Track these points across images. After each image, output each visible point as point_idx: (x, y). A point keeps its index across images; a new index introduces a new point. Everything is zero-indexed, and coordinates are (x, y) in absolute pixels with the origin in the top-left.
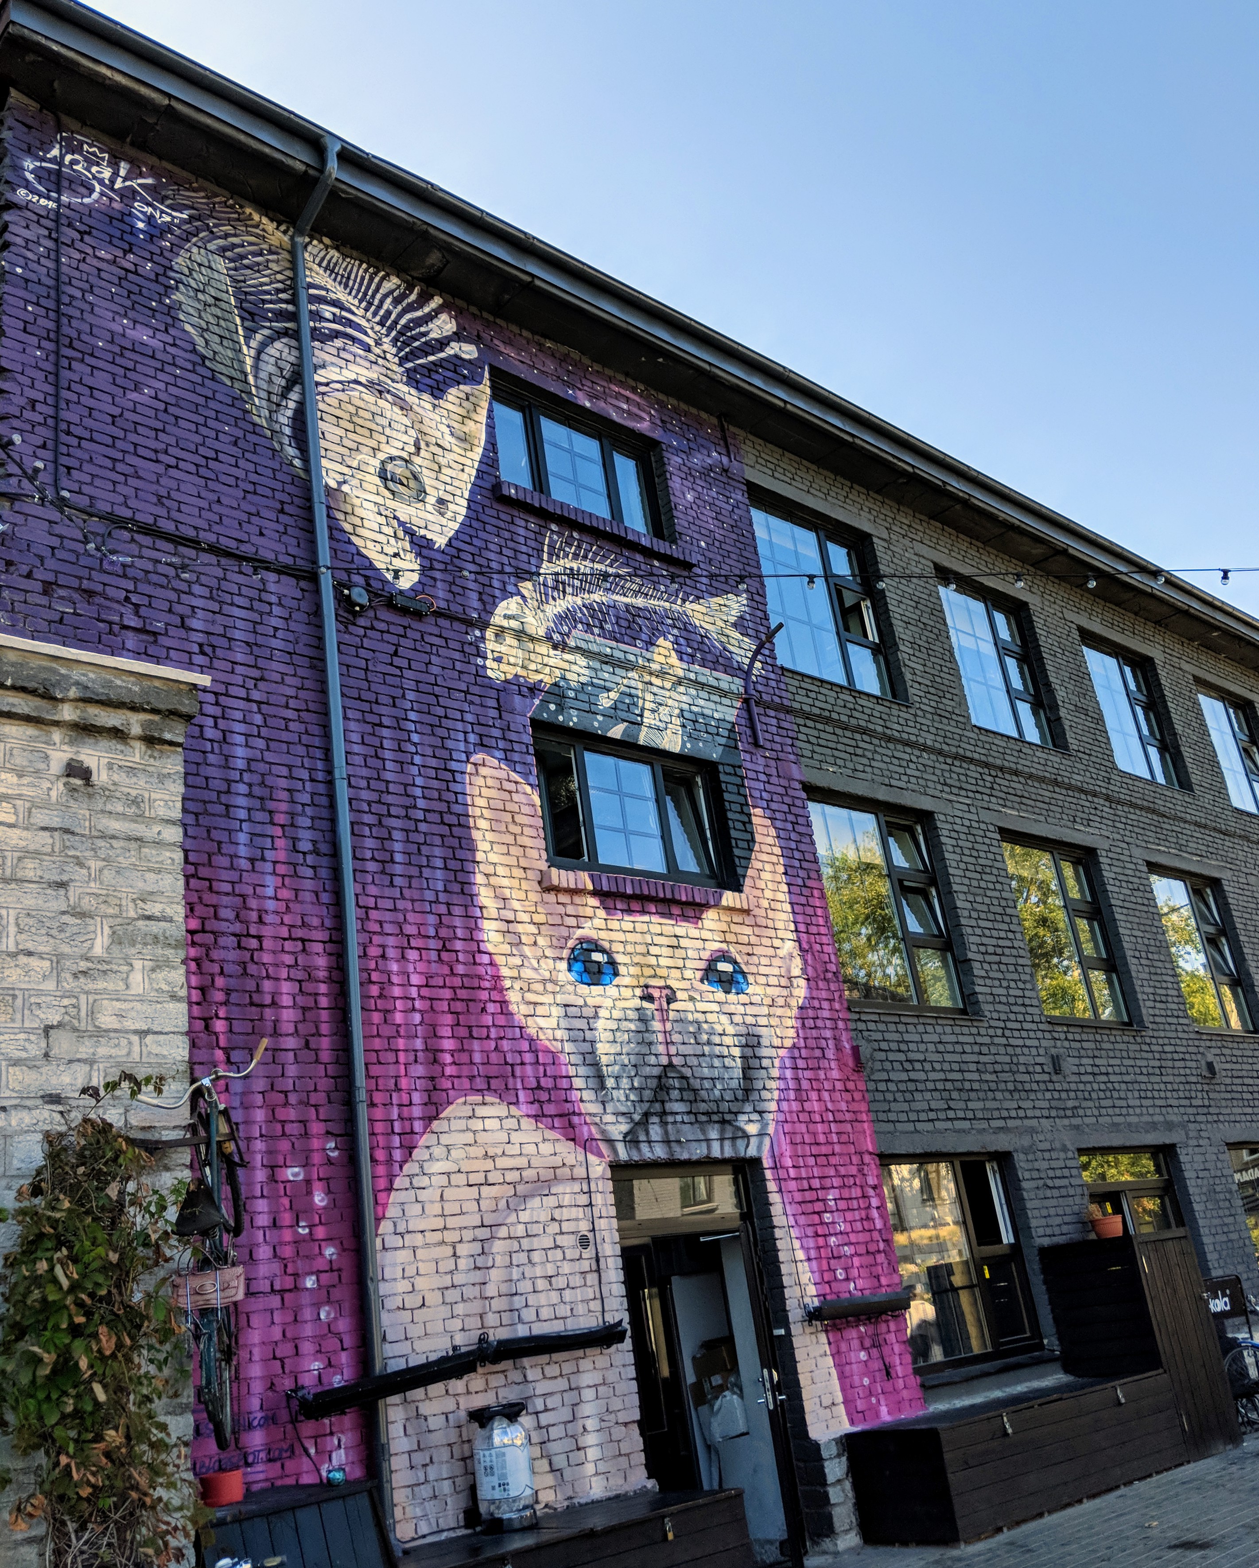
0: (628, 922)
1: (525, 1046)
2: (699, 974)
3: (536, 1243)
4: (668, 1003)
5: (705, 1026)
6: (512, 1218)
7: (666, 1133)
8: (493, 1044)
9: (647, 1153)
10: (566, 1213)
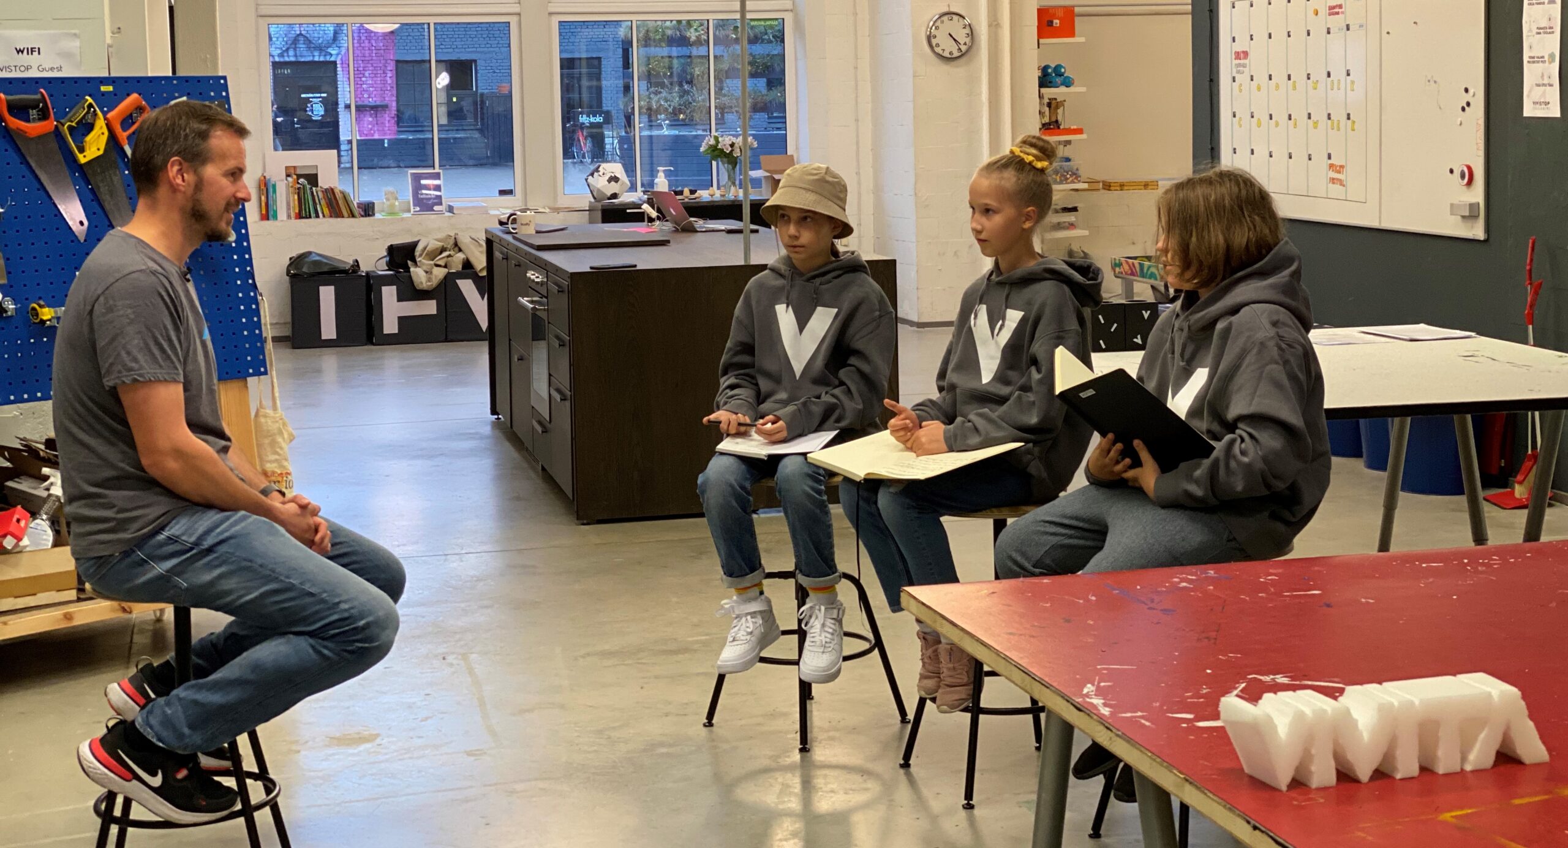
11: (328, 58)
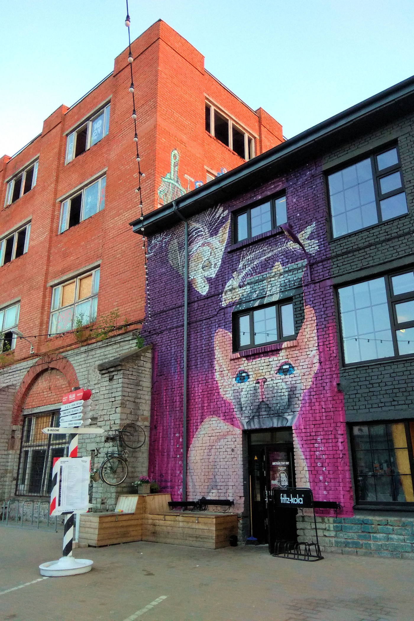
2: (276, 372)
3: (221, 450)
6: (216, 444)
11: (285, 424)
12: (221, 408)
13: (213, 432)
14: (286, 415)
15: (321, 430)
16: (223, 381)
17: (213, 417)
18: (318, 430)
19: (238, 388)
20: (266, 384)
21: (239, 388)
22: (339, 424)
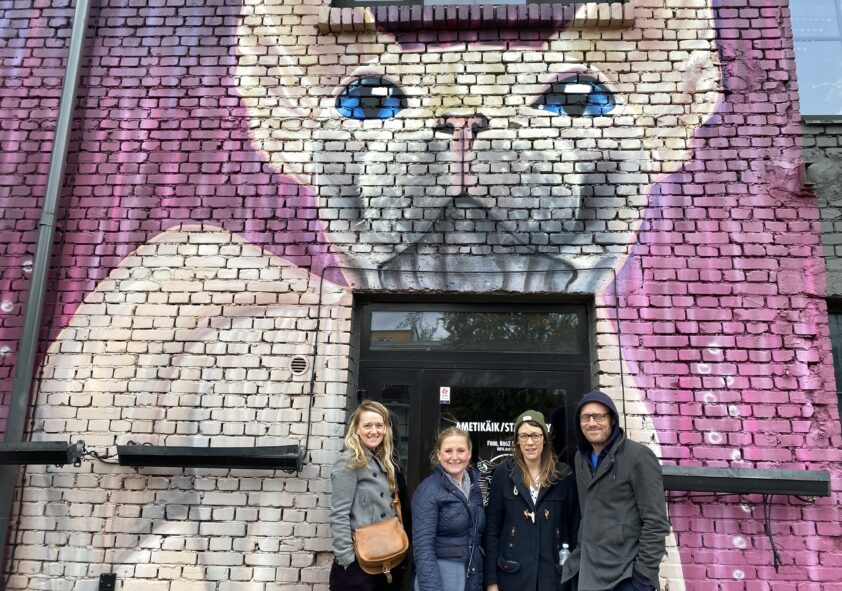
0: (432, 55)
1: (265, 179)
2: (530, 100)
4: (475, 133)
5: (529, 154)
7: (443, 263)
8: (224, 178)
9: (408, 283)
10: (280, 336)
12: (250, 202)
13: (197, 286)
14: (568, 254)
15: (725, 315)
16: (273, 102)
17: (202, 231)
18: (713, 314)
19: (347, 136)
20: (481, 135)
21: (353, 138)
22: (800, 302)
